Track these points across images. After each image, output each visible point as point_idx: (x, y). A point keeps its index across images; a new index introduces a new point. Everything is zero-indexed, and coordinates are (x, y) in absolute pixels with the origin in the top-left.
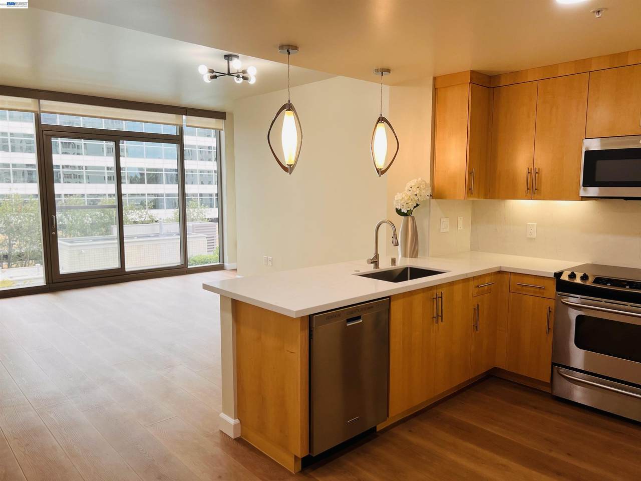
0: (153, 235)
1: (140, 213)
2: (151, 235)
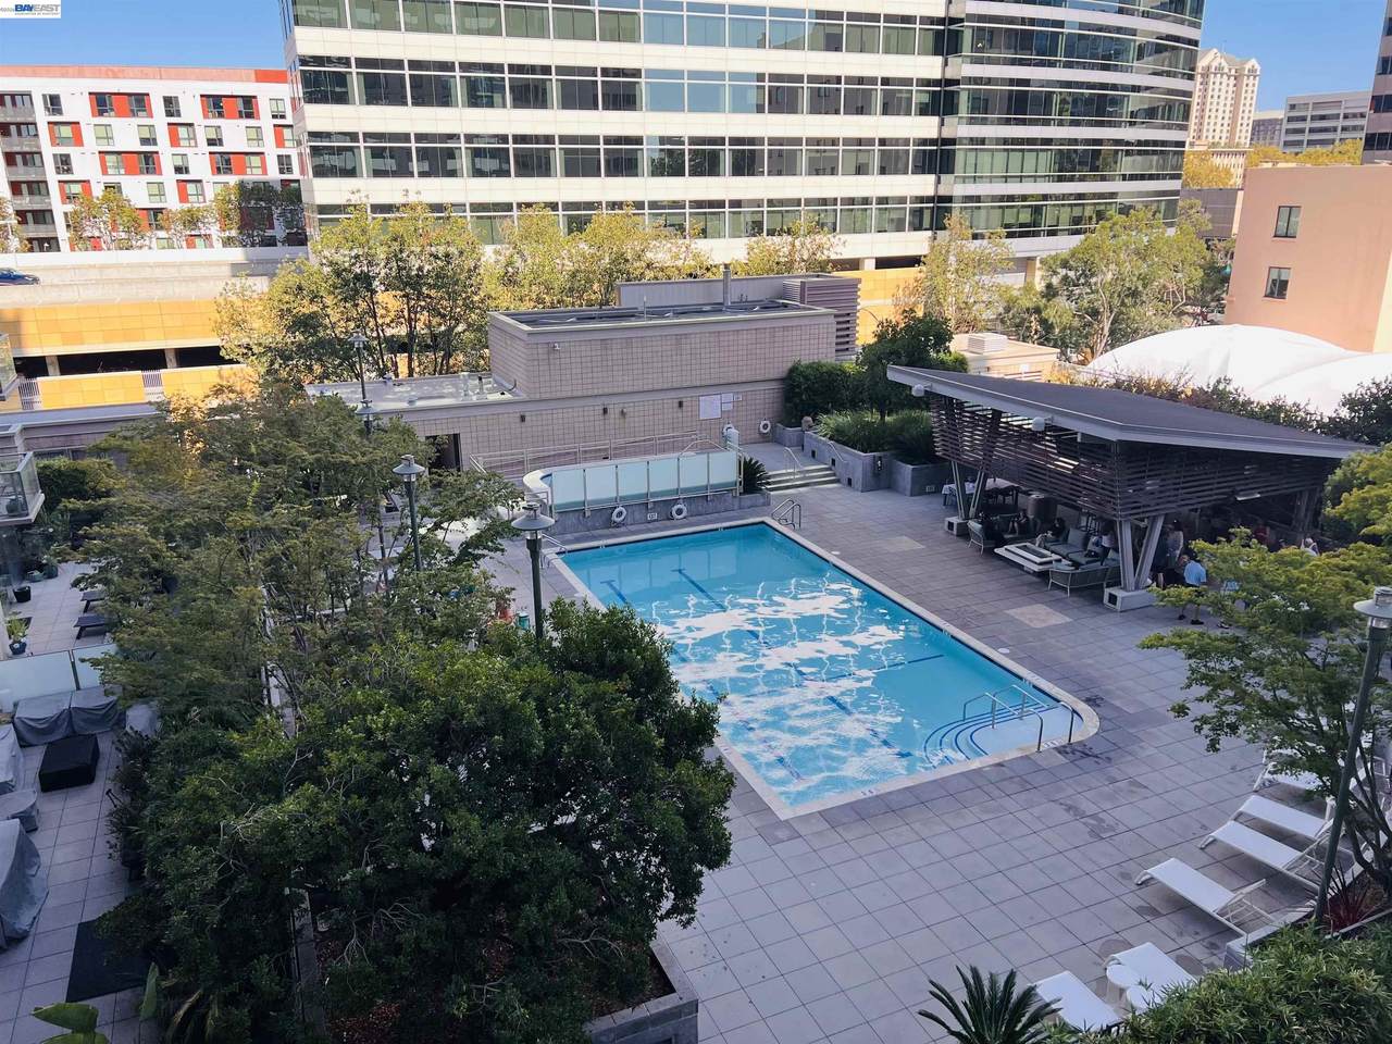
0: (708, 308)
1: (674, 249)
2: (705, 308)
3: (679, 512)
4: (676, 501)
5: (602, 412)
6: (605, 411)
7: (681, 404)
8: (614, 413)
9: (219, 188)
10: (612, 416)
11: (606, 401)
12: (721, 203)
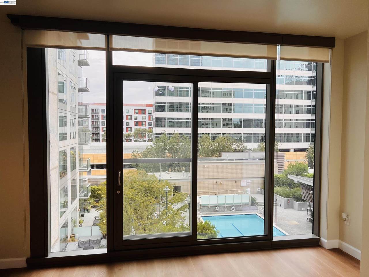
1: (239, 145)
2: (243, 159)
3: (233, 209)
4: (233, 206)
5: (215, 183)
6: (216, 182)
7: (236, 182)
8: (219, 183)
9: (135, 129)
10: (218, 184)
11: (217, 180)
12: (251, 134)
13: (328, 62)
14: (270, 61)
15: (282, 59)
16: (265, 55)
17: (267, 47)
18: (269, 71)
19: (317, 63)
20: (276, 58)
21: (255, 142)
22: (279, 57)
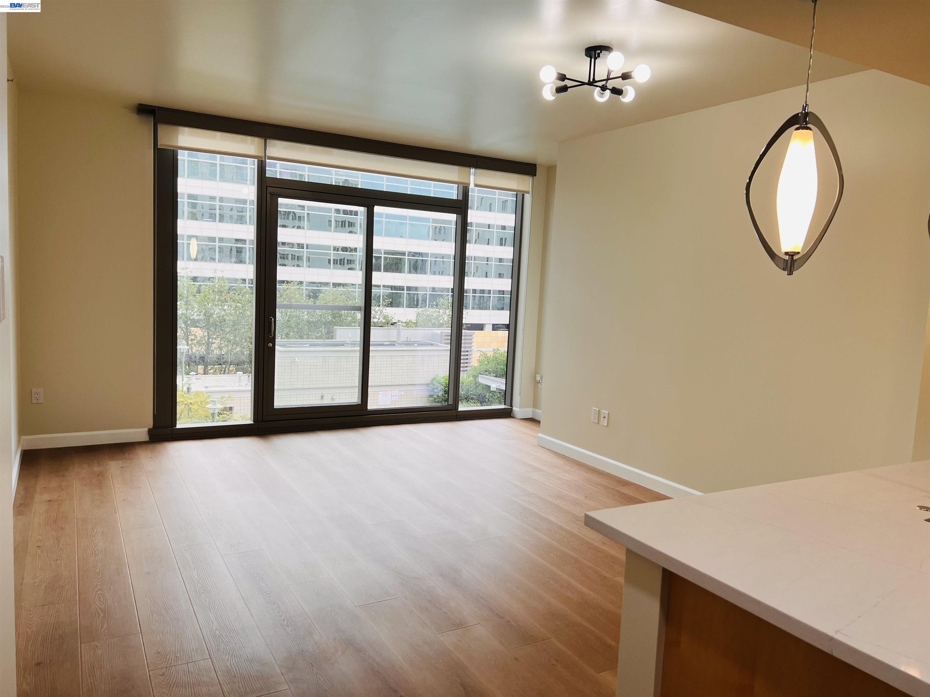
0: (388, 343)
5: (320, 398)
6: (322, 397)
8: (327, 398)
10: (326, 401)
11: (323, 391)
12: (401, 288)
13: (528, 192)
14: (461, 187)
15: (476, 185)
16: (456, 179)
17: (459, 168)
18: (461, 198)
19: (517, 193)
20: (469, 184)
21: (409, 306)
22: (473, 183)
